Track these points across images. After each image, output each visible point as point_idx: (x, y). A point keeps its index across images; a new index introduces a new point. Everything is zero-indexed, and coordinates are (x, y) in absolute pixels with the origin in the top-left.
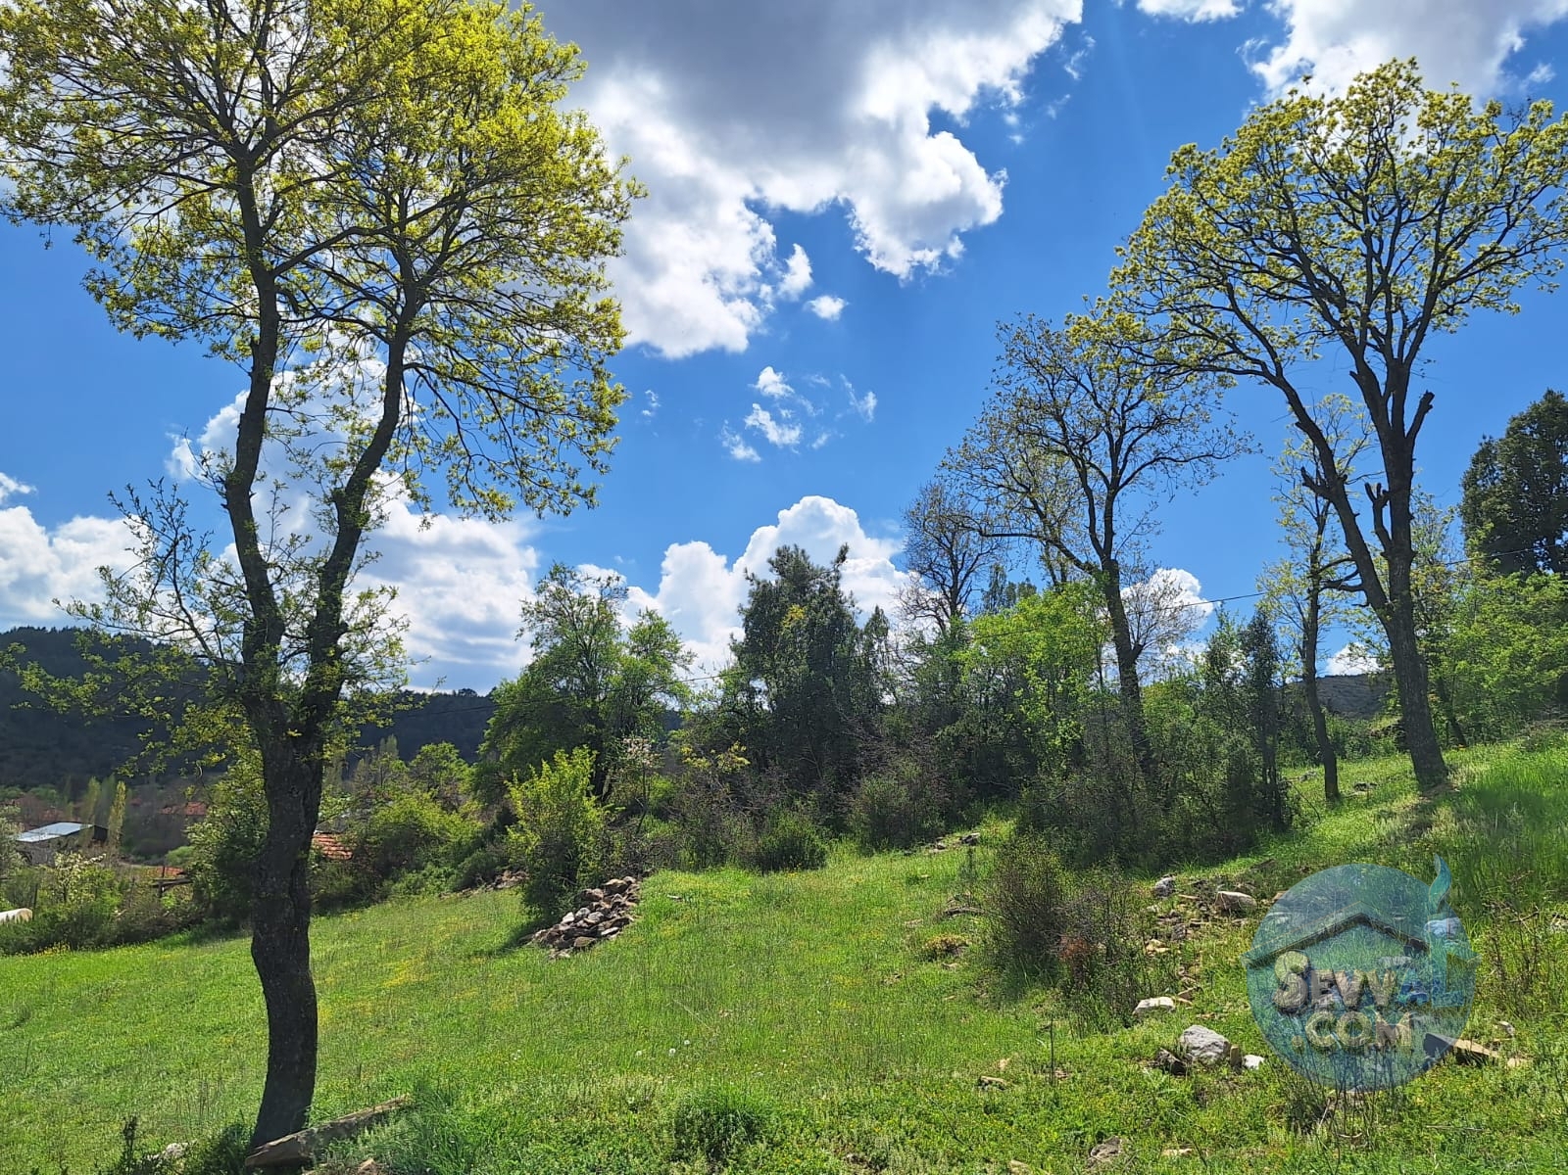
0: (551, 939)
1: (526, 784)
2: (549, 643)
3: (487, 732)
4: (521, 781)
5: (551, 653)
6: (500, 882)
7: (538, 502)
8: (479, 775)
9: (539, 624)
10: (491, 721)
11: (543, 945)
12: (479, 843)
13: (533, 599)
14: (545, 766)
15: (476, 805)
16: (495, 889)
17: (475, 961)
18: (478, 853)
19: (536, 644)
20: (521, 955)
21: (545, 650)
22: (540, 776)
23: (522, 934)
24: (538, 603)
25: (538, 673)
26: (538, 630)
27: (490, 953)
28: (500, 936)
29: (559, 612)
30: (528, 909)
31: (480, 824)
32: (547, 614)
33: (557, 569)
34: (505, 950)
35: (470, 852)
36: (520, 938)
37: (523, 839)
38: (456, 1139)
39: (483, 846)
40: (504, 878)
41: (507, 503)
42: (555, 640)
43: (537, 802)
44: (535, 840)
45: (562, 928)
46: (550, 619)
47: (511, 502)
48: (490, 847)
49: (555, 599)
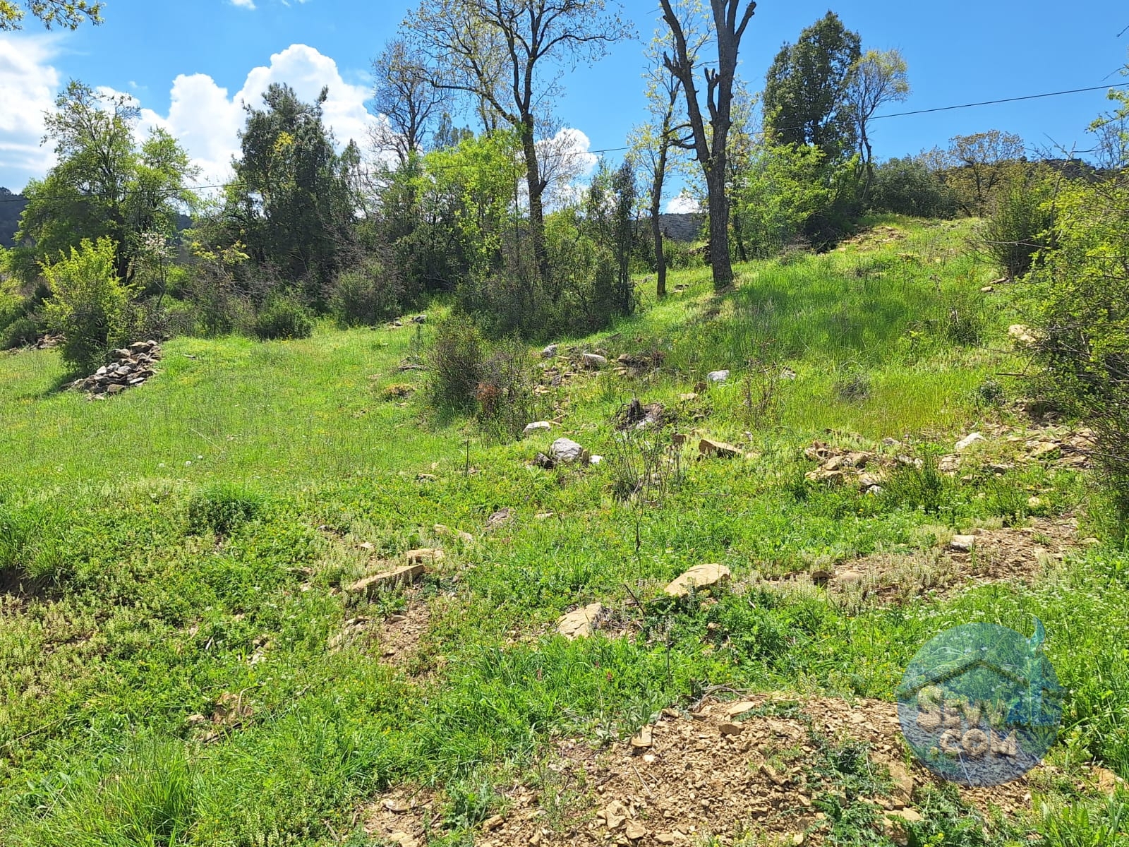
0: (88, 386)
1: (58, 265)
2: (71, 150)
3: (20, 223)
4: (53, 264)
5: (73, 159)
6: (42, 343)
7: (46, 14)
8: (17, 257)
9: (60, 133)
10: (23, 213)
11: (82, 390)
12: (22, 312)
13: (54, 111)
14: (73, 250)
15: (16, 282)
16: (39, 348)
17: (23, 402)
18: (21, 320)
19: (59, 150)
20: (63, 398)
21: (67, 157)
22: (69, 258)
23: (62, 383)
24: (58, 115)
25: (64, 176)
26: (61, 138)
27: (36, 397)
28: (45, 384)
29: (78, 125)
30: (66, 364)
31: (21, 298)
32: (67, 125)
33: (73, 85)
34: (48, 394)
35: (13, 319)
36: (62, 385)
37: (59, 310)
38: (9, 526)
39: (25, 315)
40: (45, 340)
41: (16, 12)
42: (77, 148)
43: (68, 280)
44: (69, 310)
45: (96, 378)
46: (70, 129)
47: (20, 12)
48: (31, 316)
49: (74, 112)
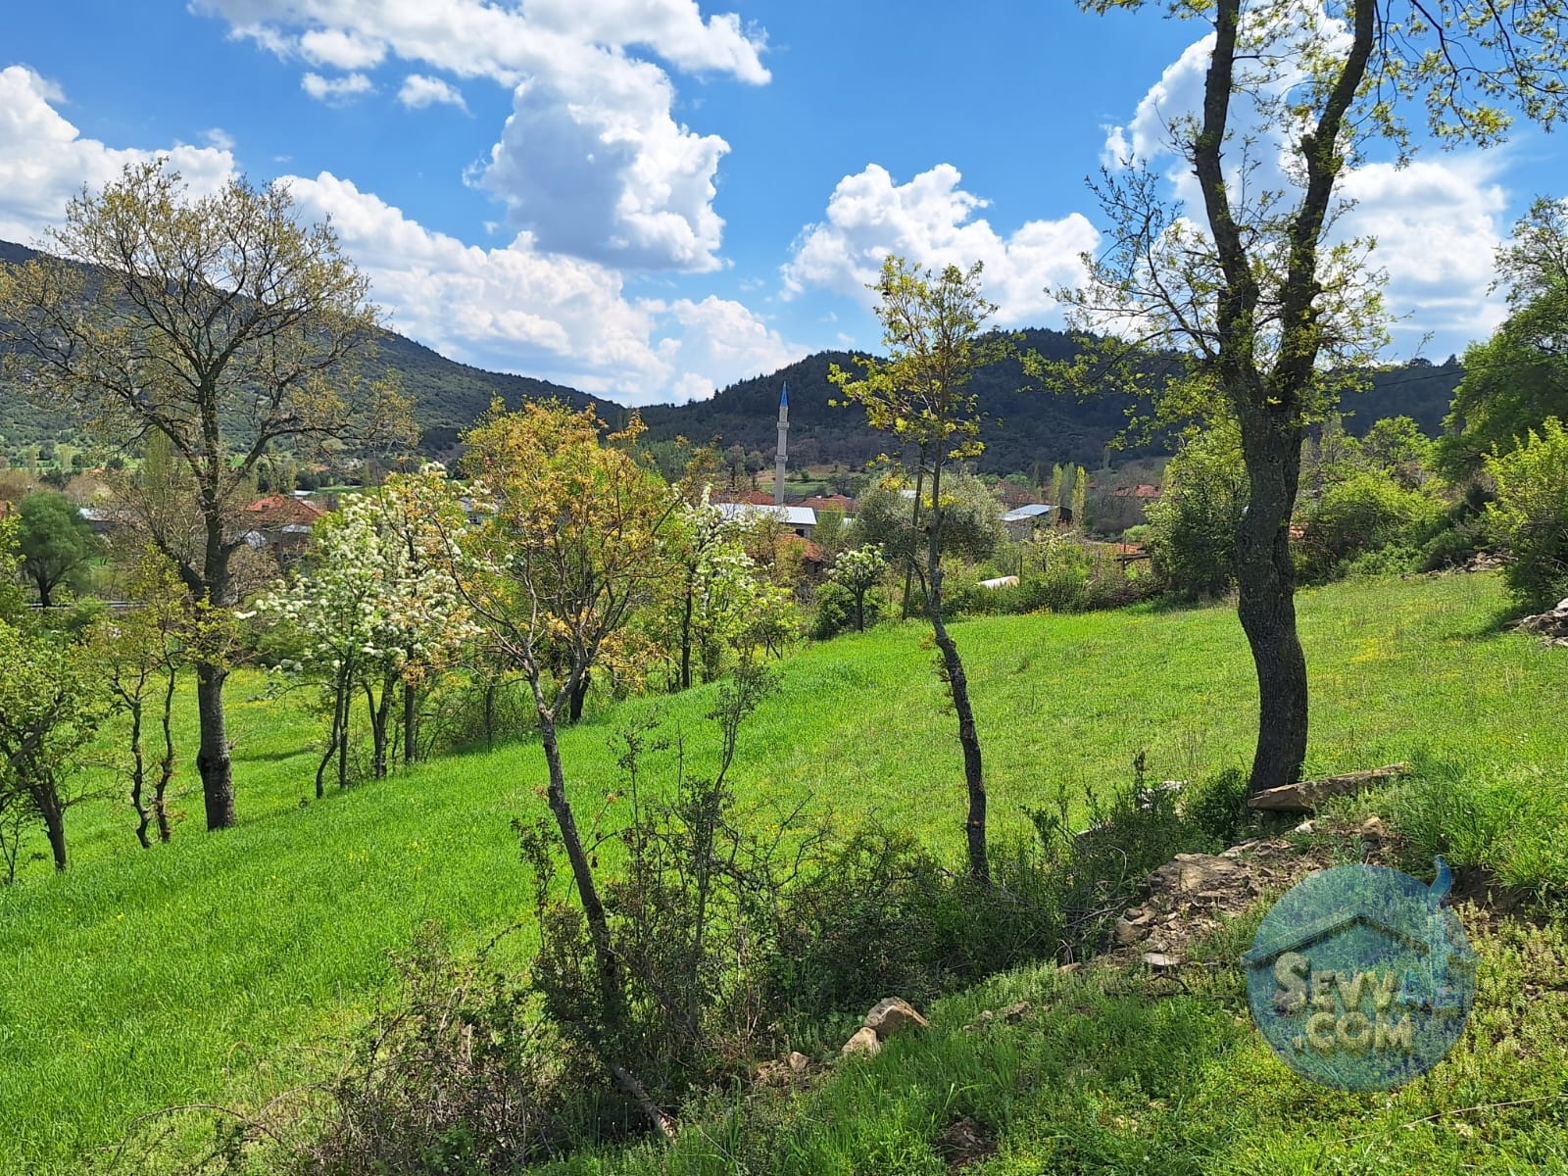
0: (1544, 625)
1: (1509, 456)
2: (1529, 296)
3: (1452, 403)
4: (1501, 456)
5: (1532, 307)
6: (1473, 564)
7: (1545, 111)
8: (1445, 449)
9: (1516, 273)
10: (1457, 390)
11: (1534, 631)
12: (1446, 523)
13: (1509, 245)
14: (1533, 435)
15: (1442, 483)
16: (1468, 570)
17: (1453, 643)
18: (1446, 534)
19: (1513, 297)
20: (1508, 640)
21: (1524, 303)
22: (1525, 447)
23: (1505, 619)
24: (1515, 249)
25: (1517, 331)
26: (1517, 281)
27: (1470, 636)
28: (1480, 619)
29: (1544, 257)
30: (1512, 592)
31: (1445, 503)
32: (1527, 261)
33: (1541, 205)
34: (1486, 633)
35: (1435, 532)
36: (1504, 623)
37: (1507, 517)
38: (1473, 810)
39: (1451, 525)
40: (1478, 560)
41: (1501, 121)
42: (1538, 291)
43: (1522, 476)
44: (1522, 519)
45: (1557, 615)
46: (1531, 266)
47: (1507, 119)
48: (1460, 528)
49: (1537, 241)
